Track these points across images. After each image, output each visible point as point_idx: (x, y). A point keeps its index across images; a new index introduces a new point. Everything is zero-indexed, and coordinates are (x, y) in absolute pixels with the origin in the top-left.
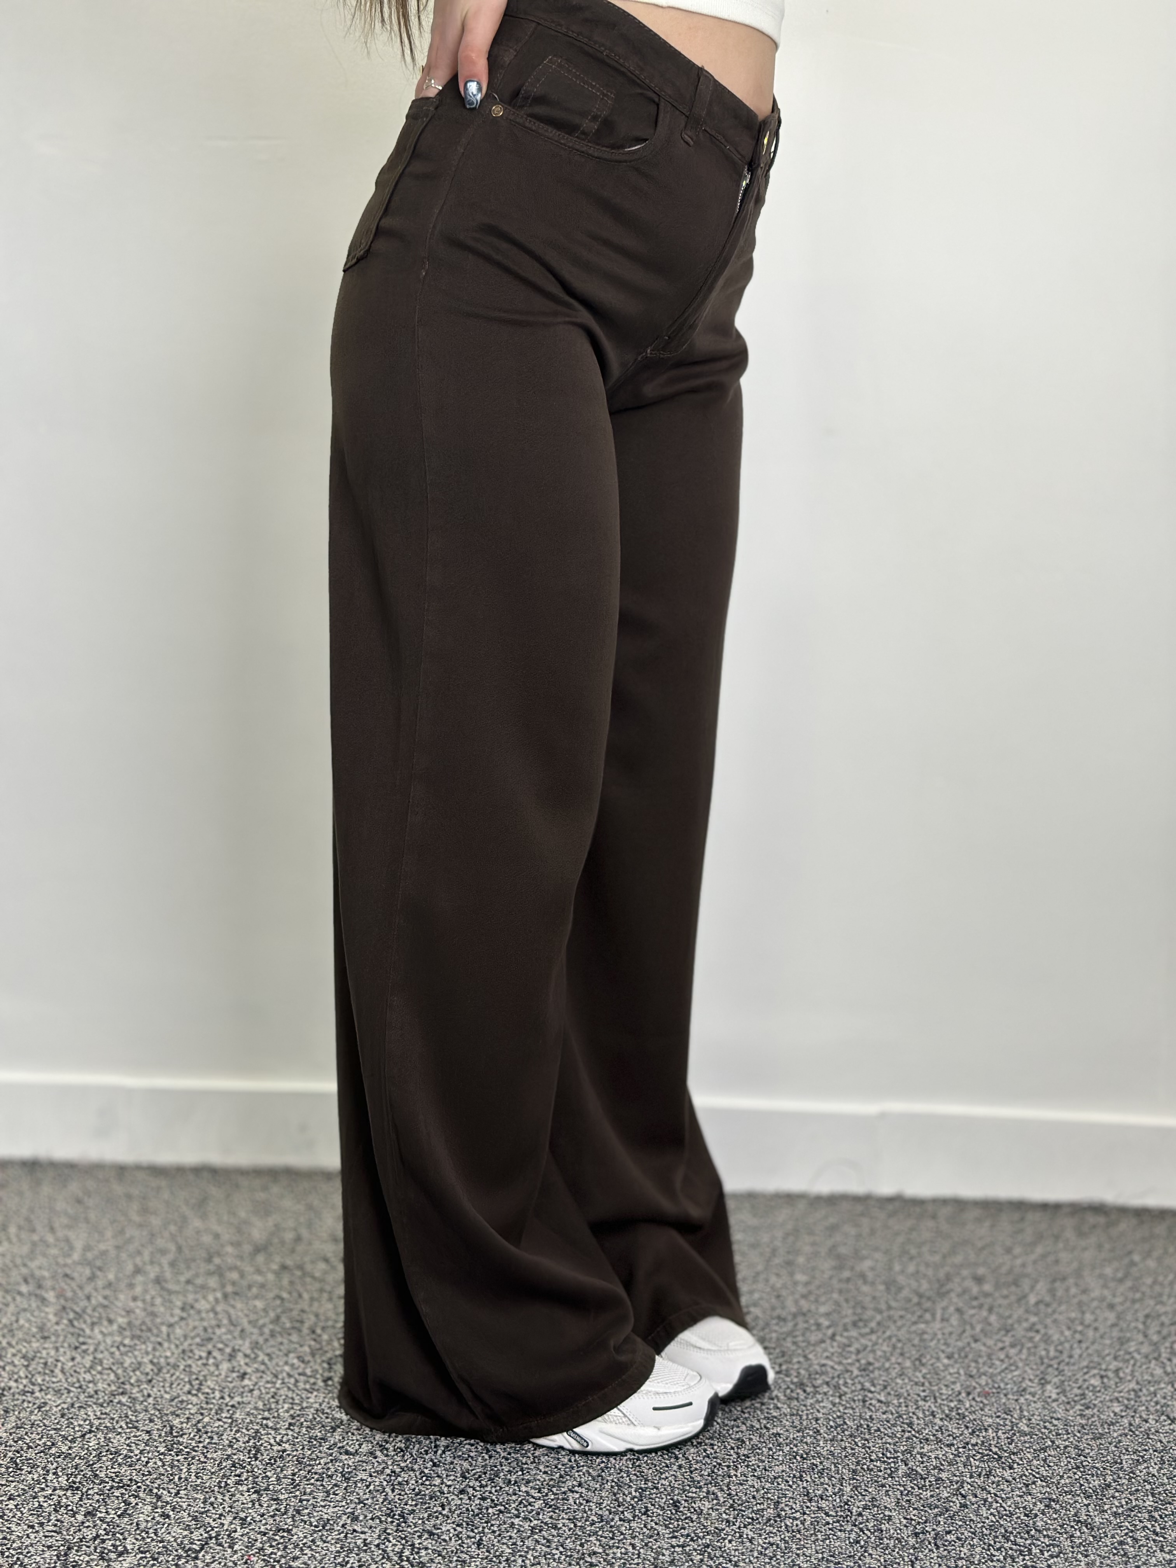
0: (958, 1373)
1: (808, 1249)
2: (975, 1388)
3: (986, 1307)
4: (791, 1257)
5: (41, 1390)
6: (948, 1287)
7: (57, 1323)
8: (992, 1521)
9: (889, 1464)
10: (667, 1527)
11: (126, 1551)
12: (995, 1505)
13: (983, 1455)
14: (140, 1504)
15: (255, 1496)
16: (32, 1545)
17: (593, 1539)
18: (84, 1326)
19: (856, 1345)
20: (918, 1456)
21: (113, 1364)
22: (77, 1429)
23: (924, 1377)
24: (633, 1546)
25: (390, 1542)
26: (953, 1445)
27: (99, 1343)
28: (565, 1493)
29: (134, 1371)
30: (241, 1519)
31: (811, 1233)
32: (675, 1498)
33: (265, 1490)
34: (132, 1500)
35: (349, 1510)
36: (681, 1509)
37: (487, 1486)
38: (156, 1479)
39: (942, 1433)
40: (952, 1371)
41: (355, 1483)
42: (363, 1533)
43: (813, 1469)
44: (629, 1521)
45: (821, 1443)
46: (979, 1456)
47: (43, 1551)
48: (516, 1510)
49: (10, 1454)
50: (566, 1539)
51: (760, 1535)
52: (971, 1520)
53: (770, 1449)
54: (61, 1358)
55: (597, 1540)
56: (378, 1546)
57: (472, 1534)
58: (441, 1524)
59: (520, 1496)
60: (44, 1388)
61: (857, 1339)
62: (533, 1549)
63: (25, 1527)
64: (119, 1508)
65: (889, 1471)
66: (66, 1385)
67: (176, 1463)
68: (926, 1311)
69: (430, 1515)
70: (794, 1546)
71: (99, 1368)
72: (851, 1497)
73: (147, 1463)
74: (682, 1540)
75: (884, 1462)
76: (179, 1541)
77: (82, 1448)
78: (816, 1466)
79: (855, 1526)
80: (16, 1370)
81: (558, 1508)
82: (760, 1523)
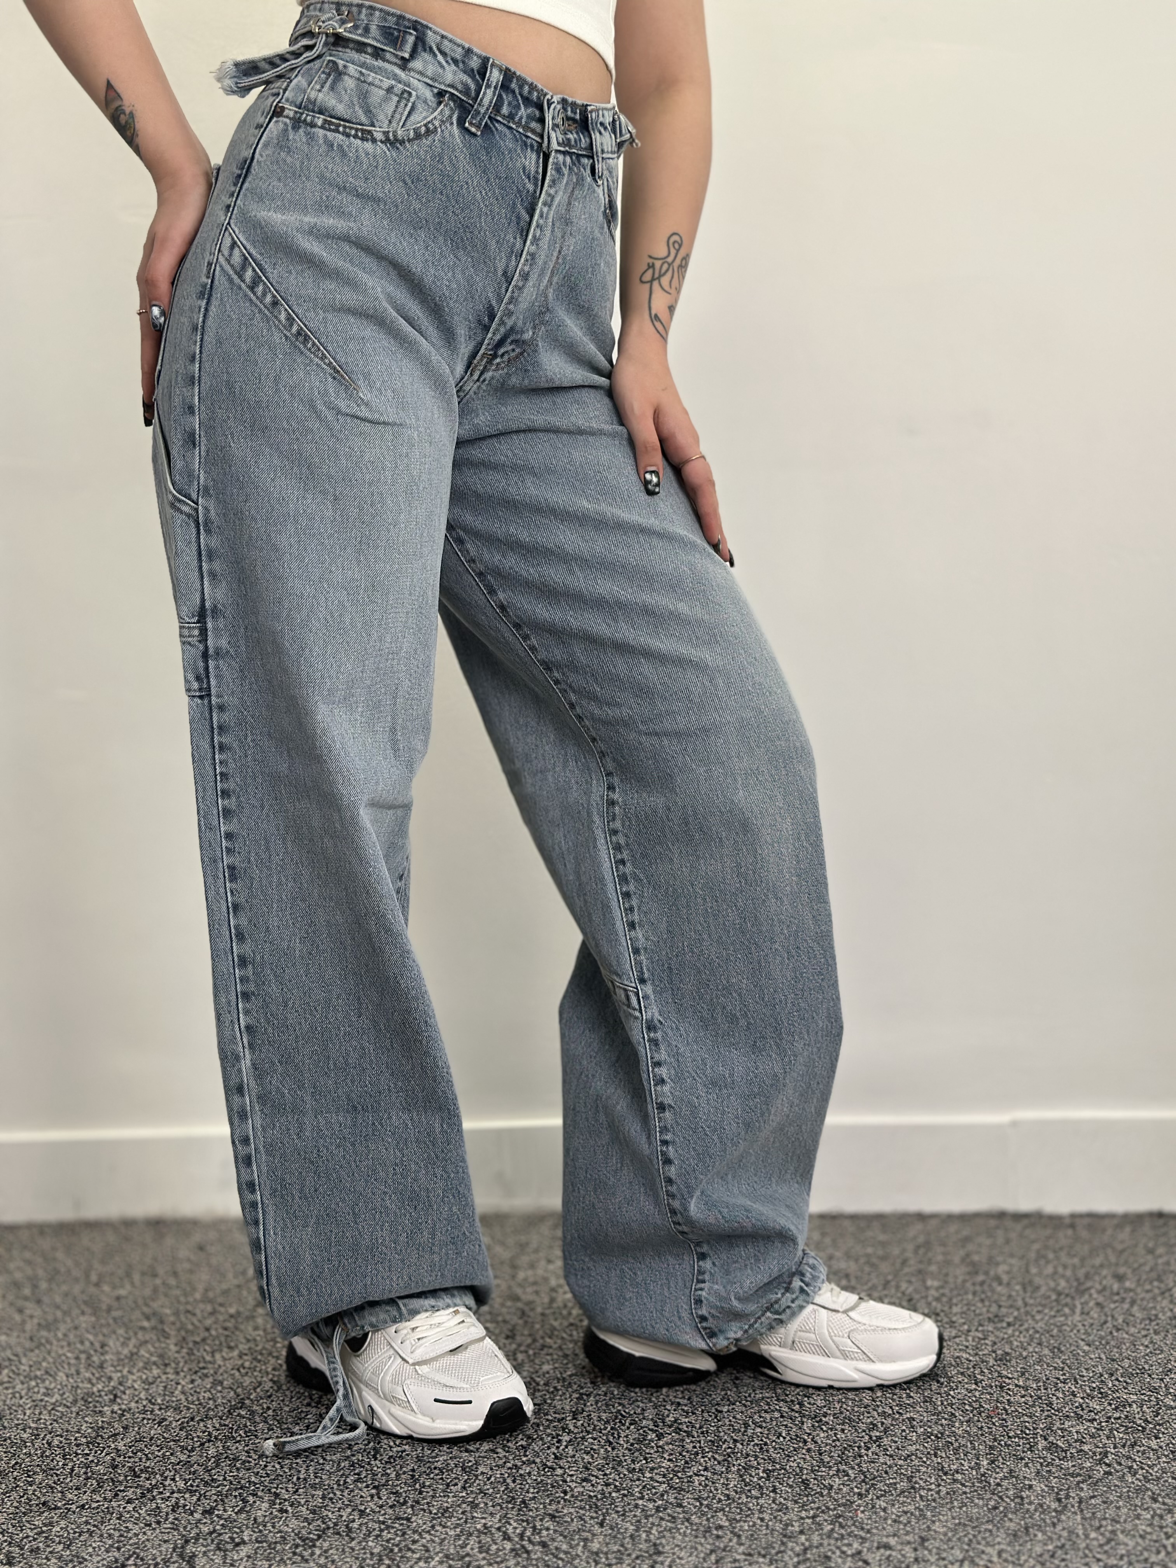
0: (1100, 1358)
1: (940, 1258)
2: (1117, 1369)
3: (1128, 1300)
4: (921, 1266)
5: (160, 1409)
6: (1089, 1284)
7: (178, 1352)
8: (1138, 1485)
9: (1027, 1439)
10: (796, 1502)
11: (243, 1542)
12: (1140, 1472)
13: (1127, 1428)
14: (258, 1503)
15: (374, 1491)
16: (148, 1540)
17: (720, 1514)
18: (205, 1354)
19: (992, 1338)
20: (1059, 1432)
21: (233, 1384)
22: (196, 1439)
23: (1063, 1363)
24: (762, 1520)
25: (510, 1524)
26: (1095, 1420)
27: (220, 1366)
28: (691, 1477)
29: (255, 1389)
30: (360, 1511)
31: (944, 1245)
32: (804, 1477)
33: (383, 1485)
34: (251, 1499)
35: (470, 1499)
36: (811, 1486)
37: (610, 1474)
38: (274, 1479)
39: (1083, 1410)
40: (1093, 1356)
41: (477, 1476)
42: (483, 1518)
43: (949, 1448)
44: (757, 1498)
45: (957, 1424)
46: (1123, 1429)
47: (160, 1545)
48: (640, 1493)
49: (130, 1464)
50: (692, 1515)
51: (893, 1505)
52: (1116, 1486)
53: (904, 1431)
54: (181, 1381)
55: (724, 1515)
56: (499, 1529)
57: (594, 1515)
58: (563, 1508)
59: (643, 1481)
60: (163, 1407)
61: (992, 1332)
62: (658, 1525)
63: (142, 1525)
64: (237, 1506)
65: (1028, 1446)
66: (185, 1404)
67: (294, 1465)
68: (1066, 1305)
69: (551, 1501)
70: (929, 1513)
71: (219, 1388)
72: (988, 1470)
73: (266, 1466)
74: (812, 1512)
75: (1023, 1438)
76: (296, 1531)
77: (201, 1456)
78: (951, 1443)
79: (993, 1494)
80: (137, 1393)
81: (684, 1490)
82: (892, 1495)
